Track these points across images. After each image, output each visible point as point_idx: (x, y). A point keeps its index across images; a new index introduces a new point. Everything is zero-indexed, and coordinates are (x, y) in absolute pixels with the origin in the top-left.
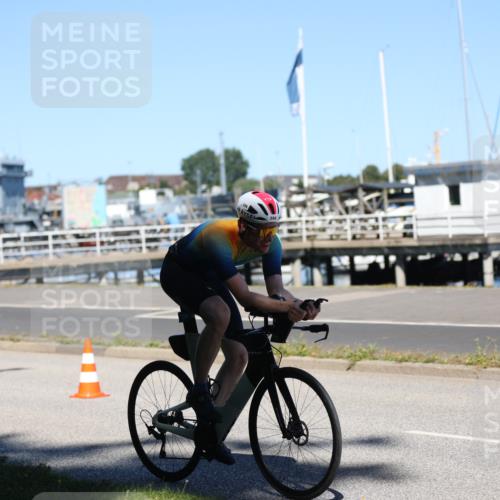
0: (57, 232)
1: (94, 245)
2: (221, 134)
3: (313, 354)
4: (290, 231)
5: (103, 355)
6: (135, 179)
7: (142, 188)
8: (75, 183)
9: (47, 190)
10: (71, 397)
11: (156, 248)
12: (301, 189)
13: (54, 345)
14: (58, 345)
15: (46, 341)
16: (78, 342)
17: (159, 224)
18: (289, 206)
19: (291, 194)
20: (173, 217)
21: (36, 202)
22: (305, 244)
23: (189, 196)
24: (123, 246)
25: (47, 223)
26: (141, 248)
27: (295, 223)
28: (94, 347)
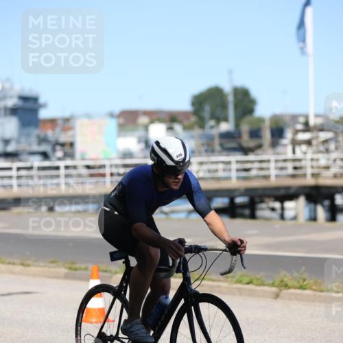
0: (69, 162)
1: (103, 175)
2: (230, 72)
3: (314, 288)
4: (295, 168)
6: (146, 113)
7: (152, 122)
8: (88, 116)
9: (60, 123)
12: (307, 128)
13: (63, 271)
14: (66, 271)
15: (54, 267)
16: (86, 269)
18: (295, 143)
19: (297, 132)
21: (50, 132)
22: (310, 181)
23: (197, 131)
25: (60, 154)
27: (300, 160)
28: (101, 274)
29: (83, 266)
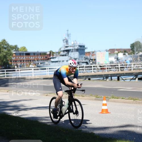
1: (105, 69)
5: (108, 101)
6: (117, 50)
7: (119, 53)
9: (91, 53)
10: (99, 113)
11: (123, 70)
13: (94, 98)
15: (92, 97)
16: (101, 97)
17: (124, 63)
20: (128, 61)
21: (88, 56)
24: (114, 69)
26: (119, 70)
28: (106, 99)
29: (100, 96)
